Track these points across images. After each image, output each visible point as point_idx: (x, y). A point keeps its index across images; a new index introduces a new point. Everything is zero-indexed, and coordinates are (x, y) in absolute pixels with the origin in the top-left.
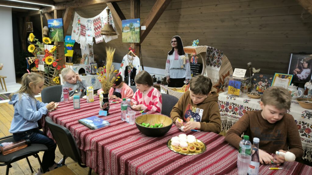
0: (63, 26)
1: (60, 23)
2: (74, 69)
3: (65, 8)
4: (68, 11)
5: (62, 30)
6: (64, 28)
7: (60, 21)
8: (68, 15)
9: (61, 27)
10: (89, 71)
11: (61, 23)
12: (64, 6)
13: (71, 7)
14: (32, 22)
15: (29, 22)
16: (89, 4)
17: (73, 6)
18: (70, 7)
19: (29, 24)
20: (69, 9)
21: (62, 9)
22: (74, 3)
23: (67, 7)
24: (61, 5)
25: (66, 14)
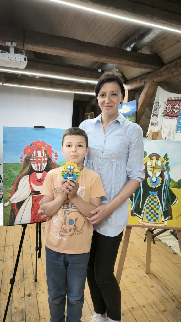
0: (136, 112)
1: (132, 107)
3: (143, 84)
4: (149, 88)
5: (135, 119)
6: (138, 114)
7: (132, 105)
8: (146, 94)
9: (133, 113)
11: (135, 107)
12: (143, 81)
13: (155, 80)
14: (93, 113)
15: (90, 112)
17: (160, 76)
18: (153, 81)
19: (89, 115)
20: (151, 84)
21: (137, 87)
22: (163, 72)
23: (147, 81)
24: (137, 81)
25: (144, 94)
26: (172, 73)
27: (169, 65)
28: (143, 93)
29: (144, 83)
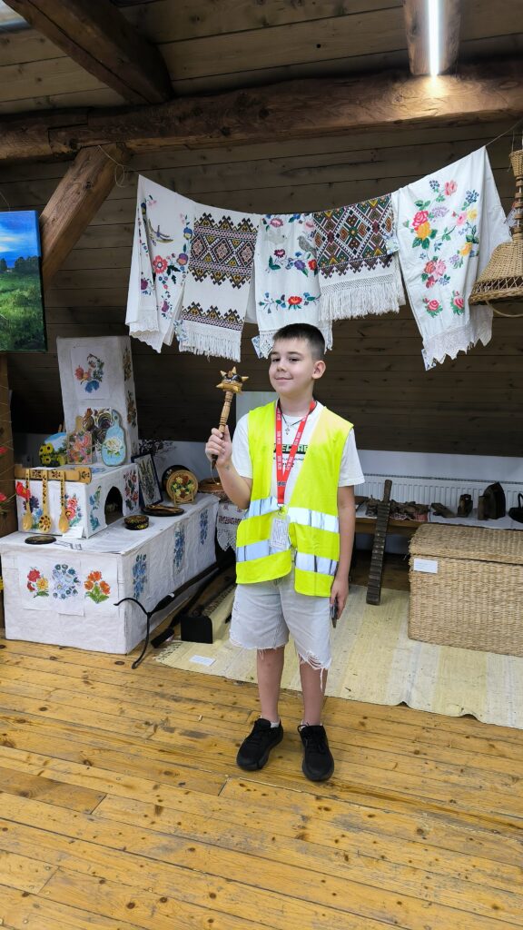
0: (41, 259)
2: (91, 499)
3: (65, 149)
4: (101, 170)
5: (39, 285)
9: (22, 262)
10: (134, 499)
12: (62, 134)
13: (132, 144)
16: (343, 122)
17: (163, 134)
20: (112, 154)
21: (25, 155)
22: (181, 119)
23: (91, 143)
24: (24, 131)
25: (75, 188)
26: (226, 132)
27: (205, 101)
28: (71, 185)
29: (72, 145)
